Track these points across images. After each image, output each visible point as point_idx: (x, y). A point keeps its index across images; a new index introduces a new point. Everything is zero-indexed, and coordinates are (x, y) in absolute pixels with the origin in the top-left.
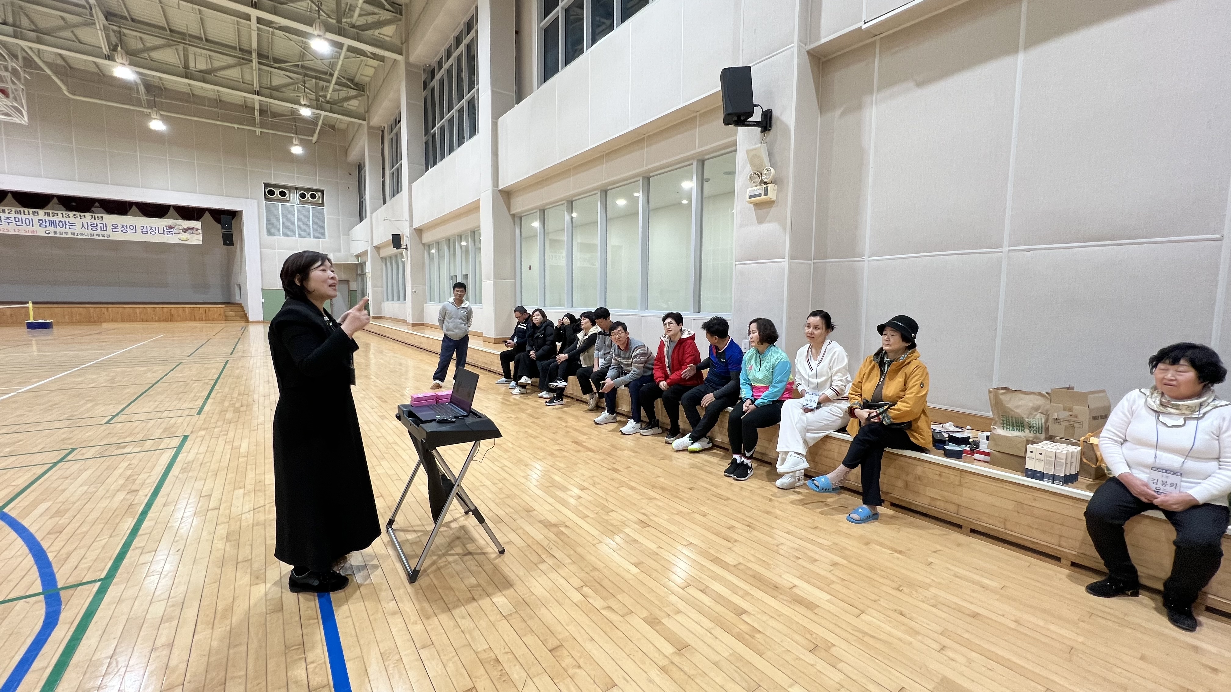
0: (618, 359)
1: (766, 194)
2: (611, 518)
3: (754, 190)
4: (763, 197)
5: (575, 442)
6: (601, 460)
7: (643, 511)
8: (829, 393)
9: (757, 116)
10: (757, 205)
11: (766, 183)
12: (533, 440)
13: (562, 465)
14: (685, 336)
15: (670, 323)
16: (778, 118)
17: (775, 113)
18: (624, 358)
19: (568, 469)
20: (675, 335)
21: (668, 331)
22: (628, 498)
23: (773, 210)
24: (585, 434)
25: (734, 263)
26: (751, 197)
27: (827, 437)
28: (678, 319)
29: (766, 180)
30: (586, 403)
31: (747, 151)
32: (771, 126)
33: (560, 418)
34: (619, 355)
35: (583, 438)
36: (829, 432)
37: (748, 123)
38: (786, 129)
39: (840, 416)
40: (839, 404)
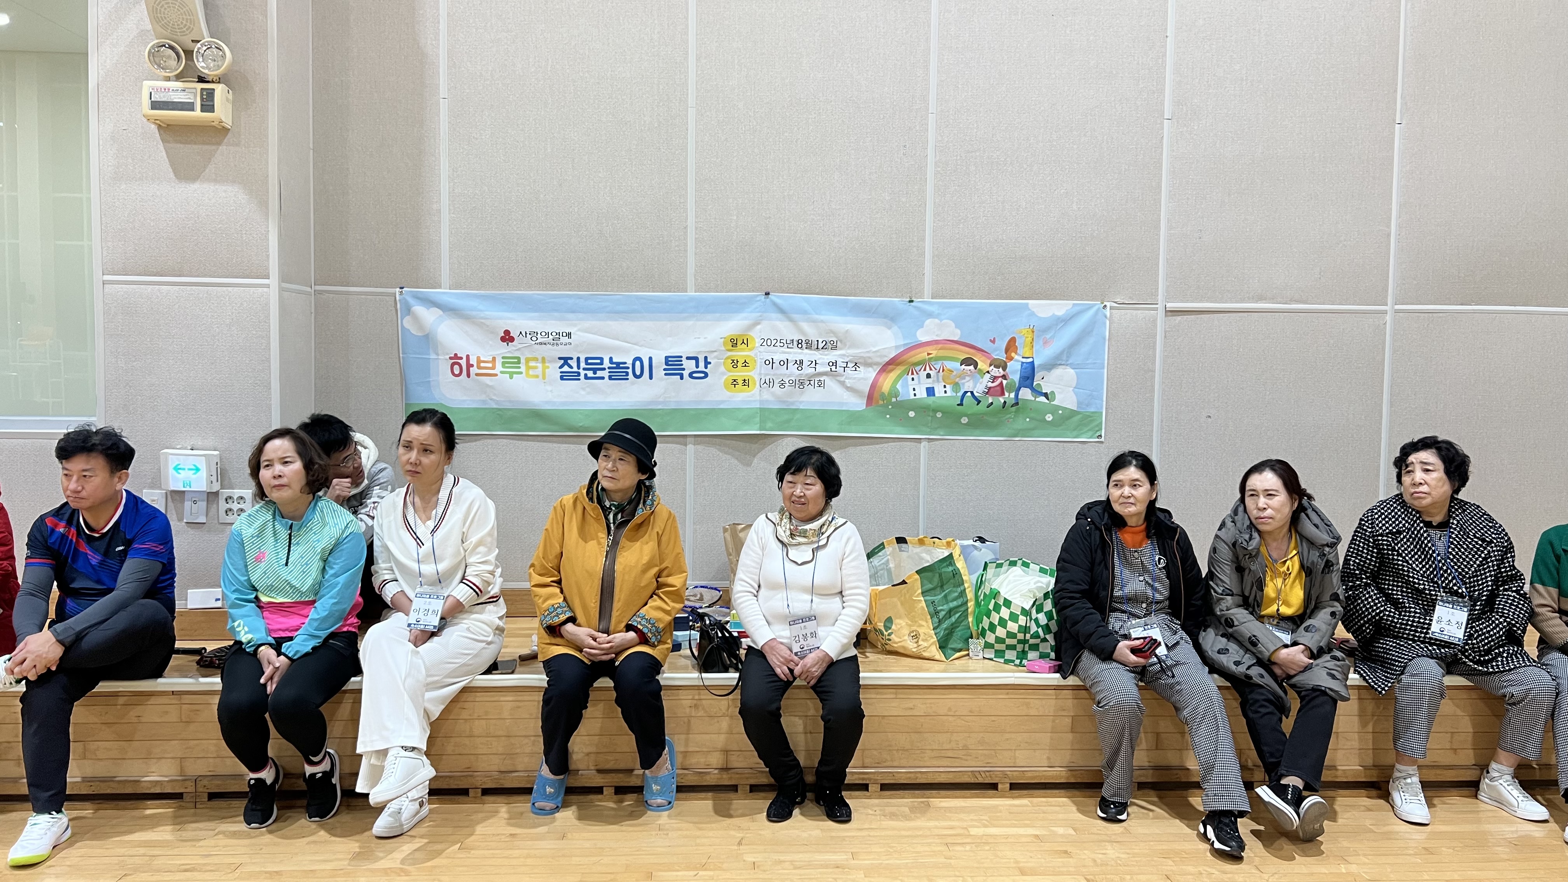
1: (206, 107)
3: (167, 91)
4: (196, 113)
8: (462, 593)
11: (206, 80)
23: (224, 152)
26: (151, 105)
27: (465, 690)
29: (206, 71)
39: (489, 639)
40: (481, 613)
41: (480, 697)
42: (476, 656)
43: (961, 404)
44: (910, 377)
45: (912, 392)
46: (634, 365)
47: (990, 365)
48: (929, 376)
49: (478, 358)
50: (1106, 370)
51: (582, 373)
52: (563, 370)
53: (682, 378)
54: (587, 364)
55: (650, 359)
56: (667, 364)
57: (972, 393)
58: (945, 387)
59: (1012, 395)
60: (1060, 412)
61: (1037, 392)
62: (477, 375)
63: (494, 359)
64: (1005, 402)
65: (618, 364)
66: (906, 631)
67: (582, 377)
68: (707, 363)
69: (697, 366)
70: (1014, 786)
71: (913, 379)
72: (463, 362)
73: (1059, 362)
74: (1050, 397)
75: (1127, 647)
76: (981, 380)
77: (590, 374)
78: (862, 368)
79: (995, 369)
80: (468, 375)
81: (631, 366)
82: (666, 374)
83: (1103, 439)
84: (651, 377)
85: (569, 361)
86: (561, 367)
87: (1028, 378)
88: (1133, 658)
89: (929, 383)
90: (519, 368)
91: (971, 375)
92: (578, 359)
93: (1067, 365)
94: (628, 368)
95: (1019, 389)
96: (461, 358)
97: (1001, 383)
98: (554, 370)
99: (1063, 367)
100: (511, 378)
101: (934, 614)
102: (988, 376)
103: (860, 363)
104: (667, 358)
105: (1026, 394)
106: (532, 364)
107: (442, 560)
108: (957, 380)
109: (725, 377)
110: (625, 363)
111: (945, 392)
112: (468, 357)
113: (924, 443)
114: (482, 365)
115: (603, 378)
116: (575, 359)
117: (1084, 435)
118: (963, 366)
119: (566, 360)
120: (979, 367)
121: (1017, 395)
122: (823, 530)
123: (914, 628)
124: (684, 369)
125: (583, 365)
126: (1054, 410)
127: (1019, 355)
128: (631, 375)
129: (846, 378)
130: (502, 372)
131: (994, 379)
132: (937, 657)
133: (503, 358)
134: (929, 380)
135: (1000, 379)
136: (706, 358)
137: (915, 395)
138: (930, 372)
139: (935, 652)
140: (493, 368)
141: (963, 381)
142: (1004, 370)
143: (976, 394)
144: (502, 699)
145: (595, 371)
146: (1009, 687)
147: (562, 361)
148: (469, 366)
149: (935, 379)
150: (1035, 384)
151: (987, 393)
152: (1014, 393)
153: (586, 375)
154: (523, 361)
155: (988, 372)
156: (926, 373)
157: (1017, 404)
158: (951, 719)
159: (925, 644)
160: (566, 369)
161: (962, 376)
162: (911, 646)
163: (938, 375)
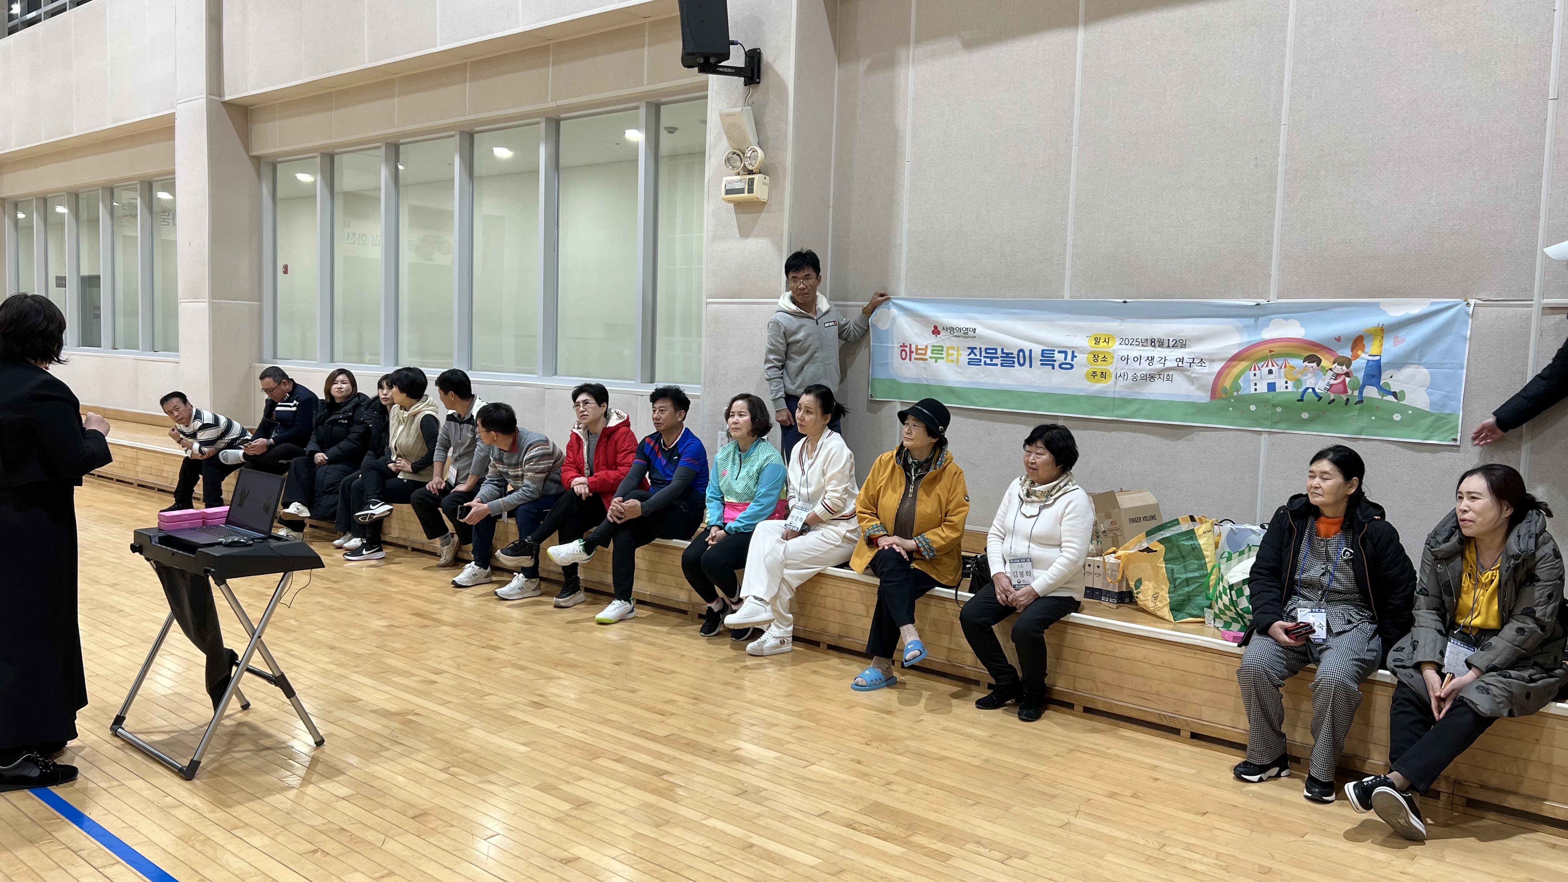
0: (500, 467)
1: (751, 191)
2: (486, 702)
3: (733, 182)
4: (746, 195)
5: (418, 615)
6: (468, 636)
7: (537, 692)
9: (736, 58)
10: (740, 206)
11: (751, 172)
12: (336, 614)
13: (398, 645)
14: (613, 422)
15: (585, 402)
16: (769, 66)
17: (767, 56)
18: (509, 465)
19: (409, 650)
20: (595, 422)
21: (582, 416)
22: (515, 680)
23: (764, 218)
24: (437, 602)
25: (705, 300)
26: (728, 192)
28: (600, 394)
29: (750, 168)
30: (434, 554)
31: (721, 115)
32: (759, 78)
33: (381, 580)
34: (500, 460)
35: (433, 608)
36: (822, 567)
37: (721, 69)
38: (782, 88)
39: (837, 544)
40: (836, 526)
41: (830, 581)
42: (825, 553)
43: (1301, 400)
44: (1252, 372)
45: (1253, 387)
46: (1018, 355)
47: (1334, 363)
48: (1270, 372)
49: (917, 346)
50: (1465, 371)
51: (983, 360)
52: (970, 357)
53: (1053, 368)
54: (986, 353)
55: (1031, 351)
56: (1042, 356)
57: (1313, 389)
58: (1286, 382)
59: (1356, 393)
60: (1410, 412)
61: (1385, 391)
62: (916, 359)
63: (927, 347)
64: (1348, 400)
65: (1008, 354)
66: (1151, 593)
67: (982, 363)
68: (1074, 356)
69: (1066, 359)
70: (1194, 736)
71: (1255, 375)
72: (907, 349)
73: (1411, 361)
74: (1398, 396)
75: (1281, 627)
76: (1323, 377)
77: (988, 361)
78: (1207, 364)
79: (1338, 367)
80: (910, 360)
81: (1016, 356)
82: (1042, 364)
83: (1458, 443)
84: (1031, 367)
85: (975, 351)
86: (969, 355)
87: (1373, 376)
88: (1285, 638)
89: (1271, 379)
90: (942, 354)
91: (1315, 374)
92: (980, 348)
93: (1420, 364)
94: (1014, 358)
95: (1363, 387)
96: (906, 347)
97: (1345, 380)
98: (964, 356)
99: (1416, 366)
100: (936, 362)
101: (1172, 580)
102: (1330, 373)
103: (1205, 359)
104: (1043, 351)
105: (1371, 392)
106: (951, 352)
107: (811, 486)
108: (1299, 376)
109: (1087, 369)
110: (1012, 354)
111: (1287, 388)
112: (910, 345)
113: (1264, 436)
114: (919, 351)
115: (996, 365)
116: (978, 349)
117: (1437, 438)
118: (1306, 363)
119: (972, 349)
120: (1322, 364)
121: (1361, 393)
122: (1053, 493)
123: (1158, 591)
124: (1055, 361)
125: (983, 354)
126: (1404, 409)
127: (1366, 353)
128: (1016, 364)
129: (1192, 373)
130: (930, 358)
131: (1337, 376)
132: (1167, 617)
133: (933, 346)
134: (1272, 376)
135: (1343, 377)
136: (1073, 352)
137: (1256, 390)
138: (1272, 368)
139: (1166, 613)
140: (925, 354)
141: (1305, 378)
142: (1348, 367)
143: (1317, 391)
144: (842, 585)
145: (991, 359)
146: (1196, 648)
147: (970, 350)
148: (911, 352)
149: (1277, 374)
150: (1382, 382)
151: (1329, 390)
152: (1357, 391)
153: (985, 361)
154: (945, 349)
155: (1331, 369)
156: (1268, 369)
157: (1361, 401)
158: (1146, 666)
159: (1160, 605)
160: (972, 356)
161: (1304, 372)
162: (1150, 605)
163: (1279, 372)
